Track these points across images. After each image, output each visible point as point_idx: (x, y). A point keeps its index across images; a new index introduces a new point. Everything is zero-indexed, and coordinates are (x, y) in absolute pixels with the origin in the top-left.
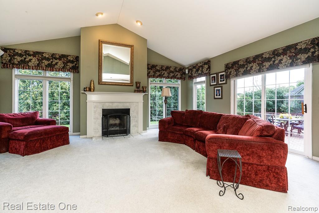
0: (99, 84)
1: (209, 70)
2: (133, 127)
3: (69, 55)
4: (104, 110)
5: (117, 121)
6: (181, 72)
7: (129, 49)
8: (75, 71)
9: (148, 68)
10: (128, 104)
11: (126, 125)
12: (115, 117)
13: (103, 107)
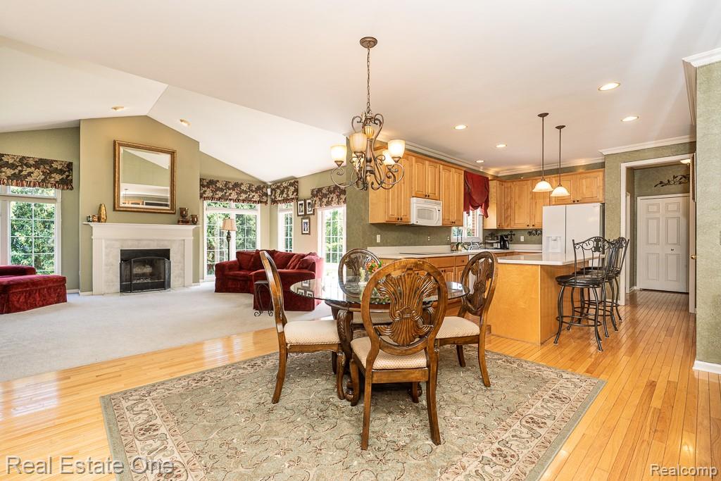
0: (114, 209)
1: (295, 194)
2: (176, 277)
3: (55, 161)
4: (123, 252)
5: (148, 270)
6: (260, 193)
7: (168, 157)
8: (66, 187)
9: (202, 185)
10: (166, 243)
11: (162, 276)
12: (144, 263)
13: (122, 246)
